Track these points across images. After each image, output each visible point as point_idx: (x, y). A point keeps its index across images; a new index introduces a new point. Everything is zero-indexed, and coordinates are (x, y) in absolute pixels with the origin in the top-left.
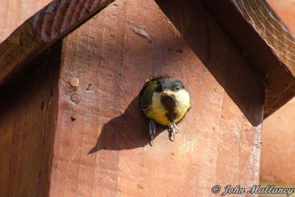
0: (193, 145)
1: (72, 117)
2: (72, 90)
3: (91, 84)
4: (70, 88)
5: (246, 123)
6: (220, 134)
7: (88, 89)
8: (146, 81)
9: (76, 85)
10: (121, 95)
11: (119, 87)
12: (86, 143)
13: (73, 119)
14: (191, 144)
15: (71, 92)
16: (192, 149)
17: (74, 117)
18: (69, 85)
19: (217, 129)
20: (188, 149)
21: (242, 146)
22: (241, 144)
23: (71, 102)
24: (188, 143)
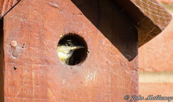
0: (94, 75)
1: (14, 67)
2: (12, 49)
3: (24, 44)
4: (11, 48)
5: (127, 55)
6: (111, 65)
7: (23, 48)
8: (61, 37)
9: (15, 46)
10: (45, 48)
11: (43, 43)
12: (25, 83)
13: (15, 69)
14: (93, 75)
15: (12, 51)
16: (94, 78)
17: (15, 67)
18: (11, 46)
19: (109, 62)
20: (91, 78)
21: (126, 71)
22: (125, 70)
23: (13, 57)
24: (91, 74)
